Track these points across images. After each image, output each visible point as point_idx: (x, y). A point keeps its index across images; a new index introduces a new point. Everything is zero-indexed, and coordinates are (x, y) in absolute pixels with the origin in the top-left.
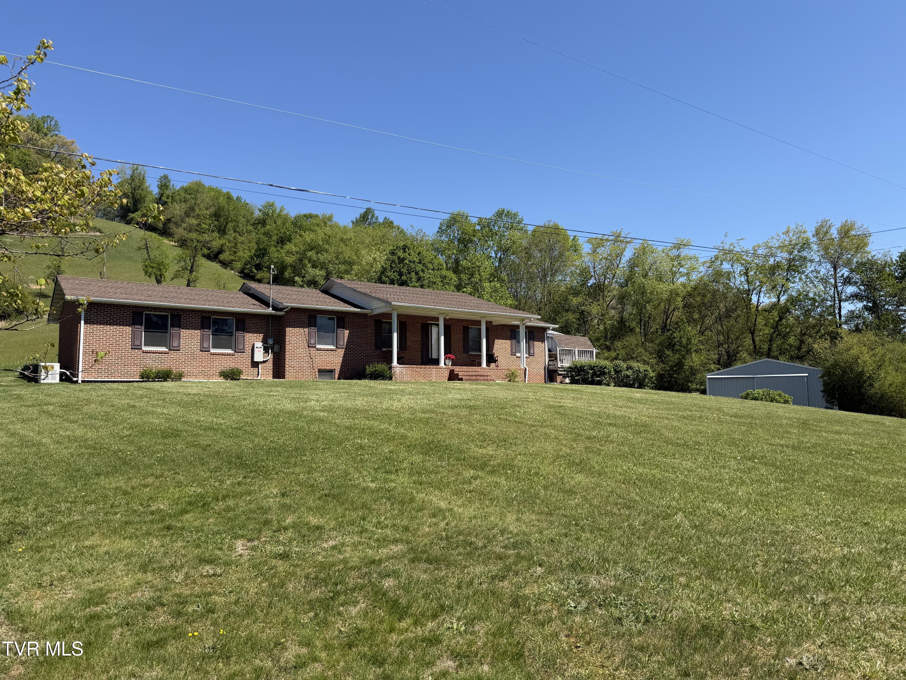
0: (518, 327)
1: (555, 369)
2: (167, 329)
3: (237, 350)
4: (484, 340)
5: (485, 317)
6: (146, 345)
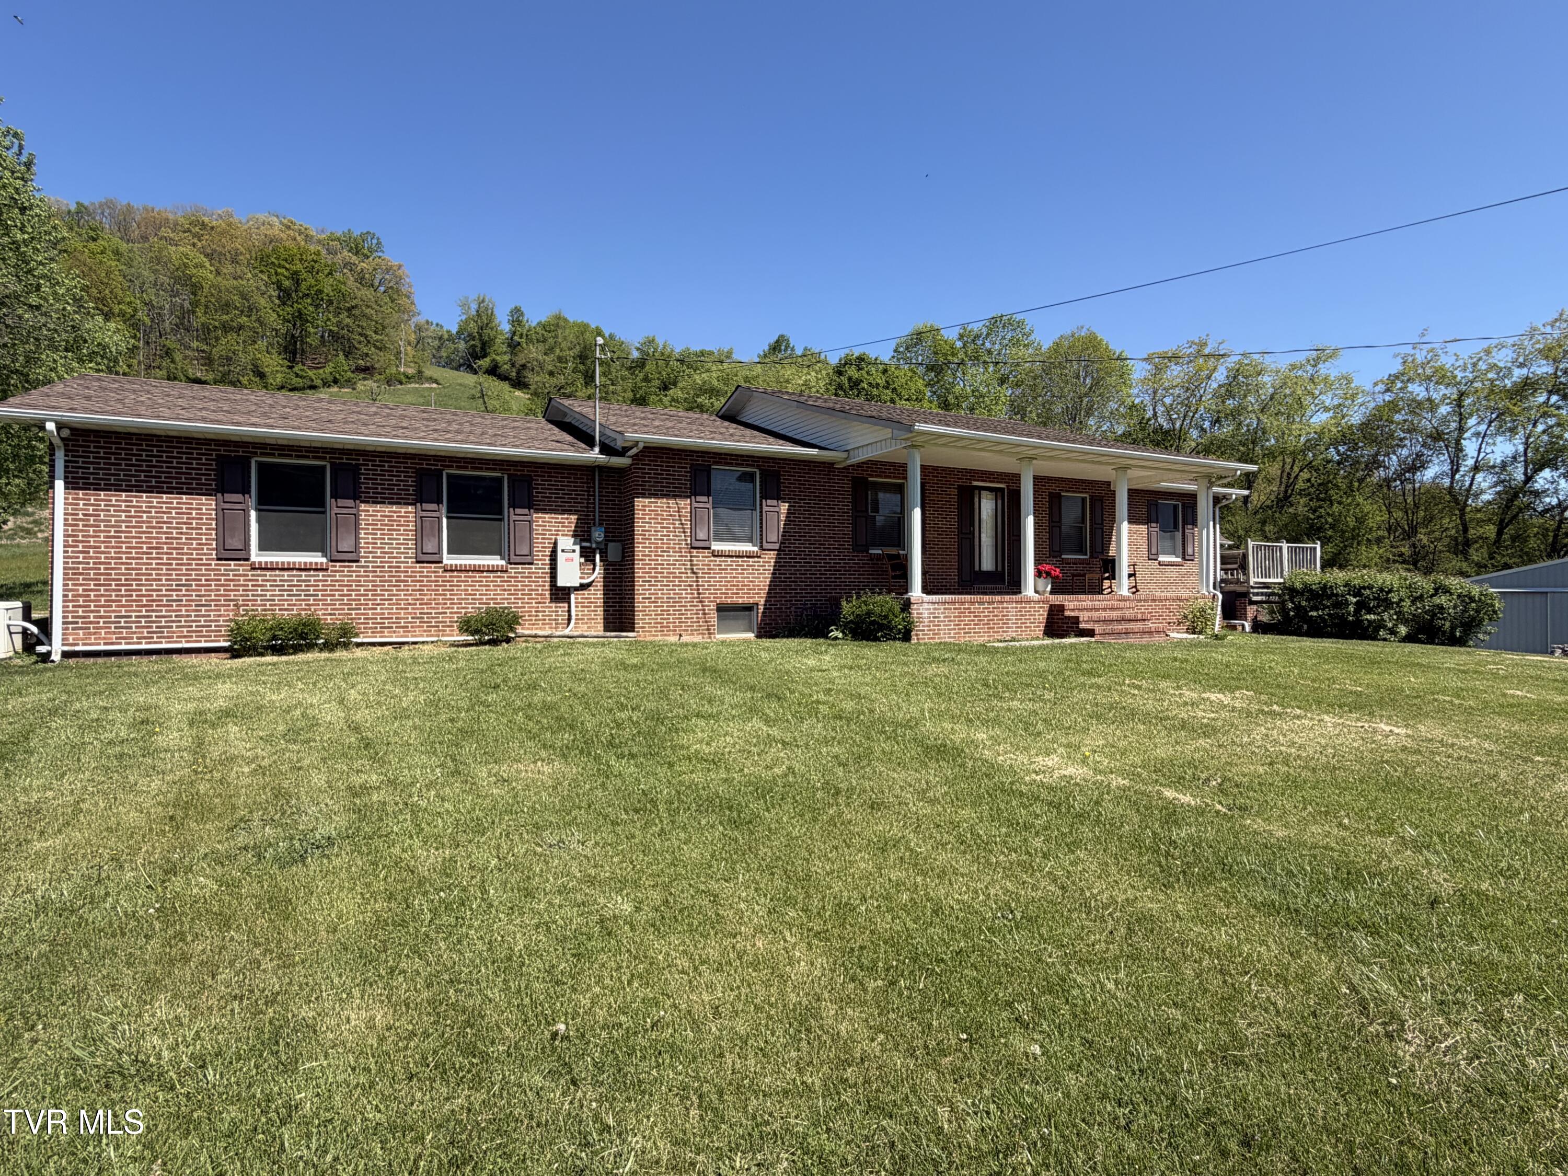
0: (1189, 497)
1: (1242, 589)
2: (323, 505)
3: (514, 559)
4: (1125, 526)
5: (1126, 468)
6: (263, 547)
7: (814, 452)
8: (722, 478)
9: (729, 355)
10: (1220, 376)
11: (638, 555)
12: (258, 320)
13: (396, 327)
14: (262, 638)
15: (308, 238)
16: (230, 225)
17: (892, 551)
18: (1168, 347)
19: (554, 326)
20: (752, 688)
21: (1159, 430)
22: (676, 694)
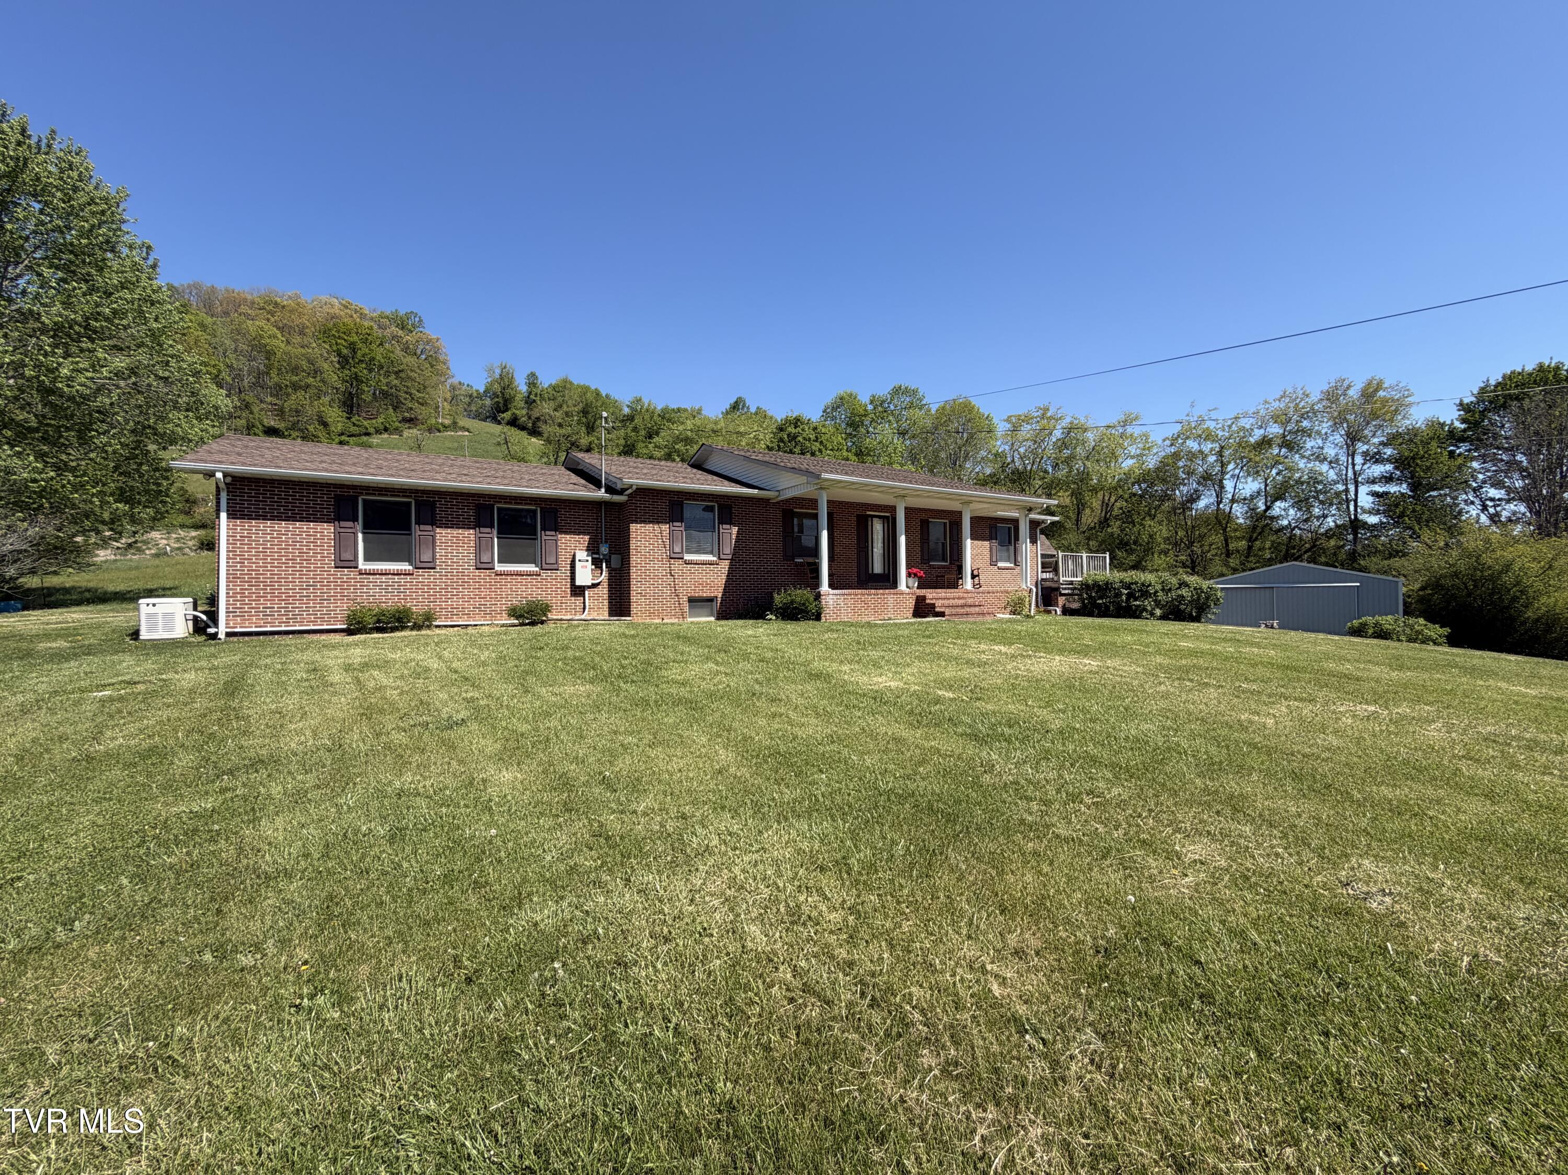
0: (1015, 522)
1: (1055, 585)
2: (409, 529)
3: (545, 566)
4: (969, 542)
5: (970, 502)
6: (367, 559)
7: (756, 491)
8: (692, 510)
9: (699, 411)
10: (1058, 434)
11: (633, 563)
12: (323, 381)
13: (435, 387)
14: (370, 622)
15: (363, 316)
16: (298, 304)
17: (810, 560)
18: (1022, 411)
19: (562, 388)
20: (710, 647)
21: (1016, 472)
22: (659, 650)
